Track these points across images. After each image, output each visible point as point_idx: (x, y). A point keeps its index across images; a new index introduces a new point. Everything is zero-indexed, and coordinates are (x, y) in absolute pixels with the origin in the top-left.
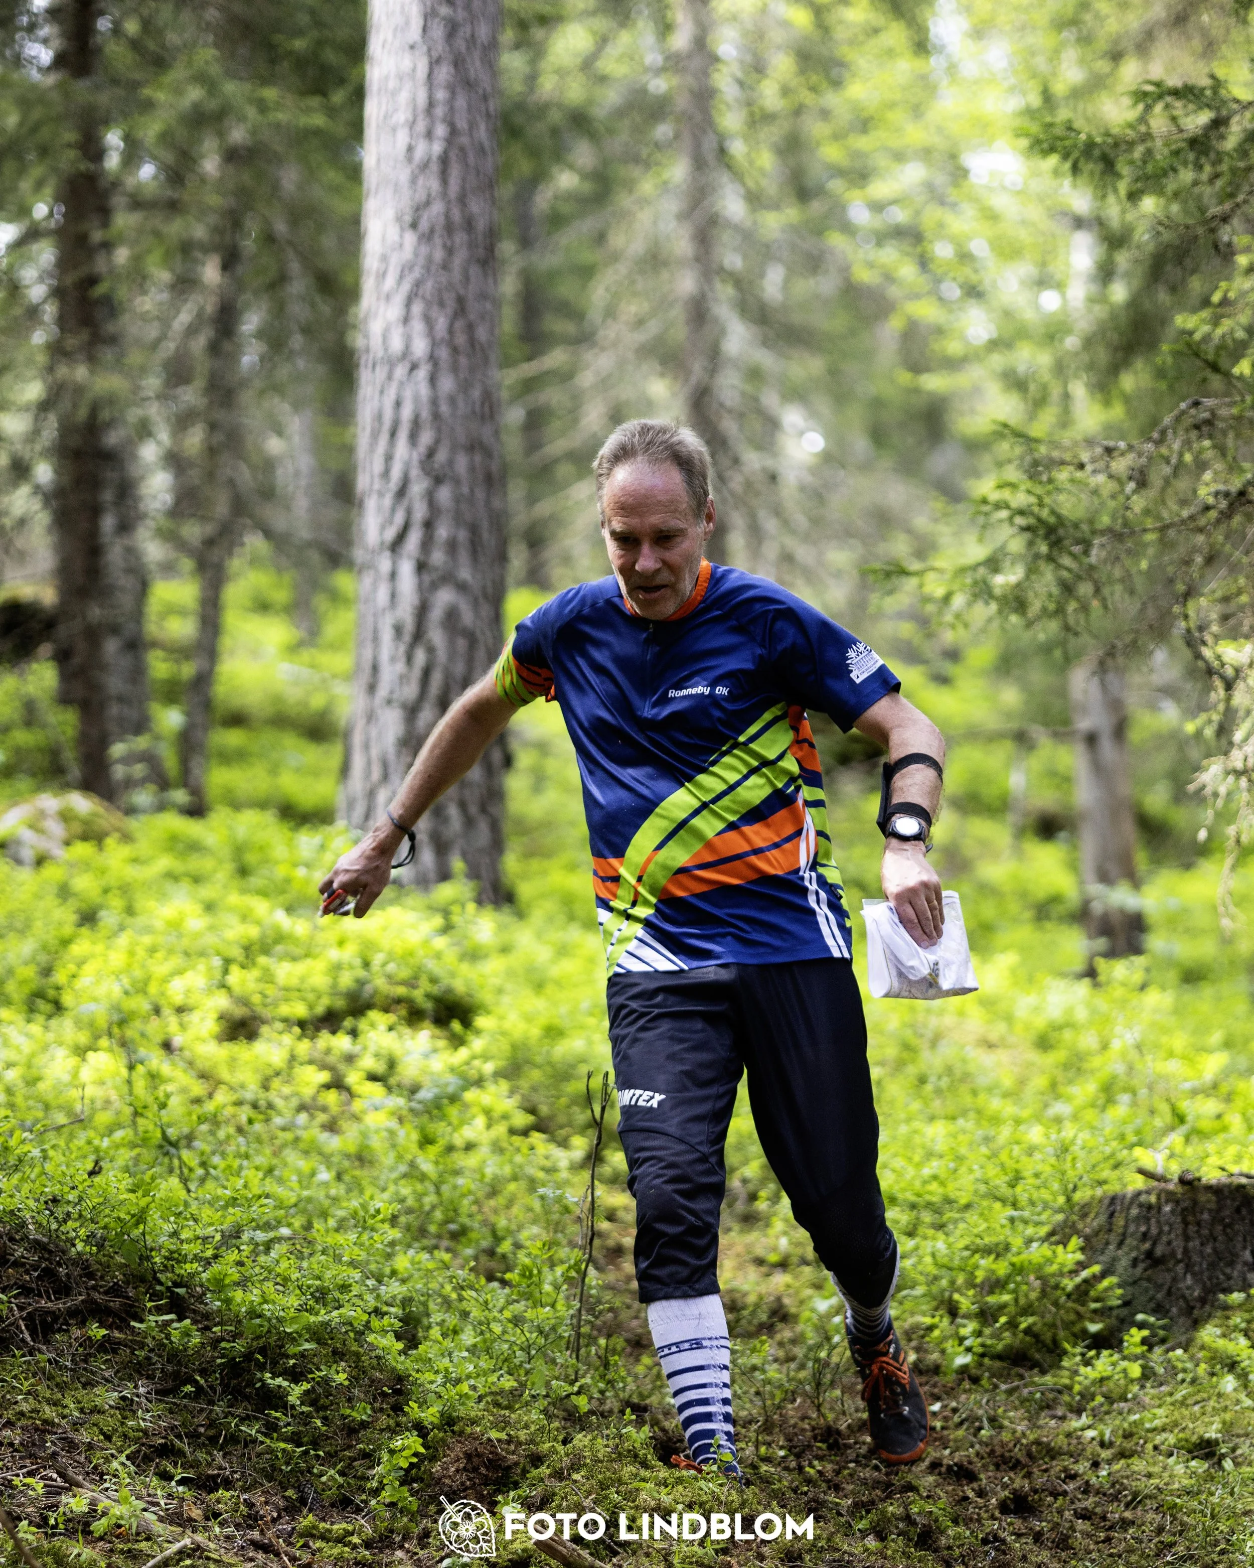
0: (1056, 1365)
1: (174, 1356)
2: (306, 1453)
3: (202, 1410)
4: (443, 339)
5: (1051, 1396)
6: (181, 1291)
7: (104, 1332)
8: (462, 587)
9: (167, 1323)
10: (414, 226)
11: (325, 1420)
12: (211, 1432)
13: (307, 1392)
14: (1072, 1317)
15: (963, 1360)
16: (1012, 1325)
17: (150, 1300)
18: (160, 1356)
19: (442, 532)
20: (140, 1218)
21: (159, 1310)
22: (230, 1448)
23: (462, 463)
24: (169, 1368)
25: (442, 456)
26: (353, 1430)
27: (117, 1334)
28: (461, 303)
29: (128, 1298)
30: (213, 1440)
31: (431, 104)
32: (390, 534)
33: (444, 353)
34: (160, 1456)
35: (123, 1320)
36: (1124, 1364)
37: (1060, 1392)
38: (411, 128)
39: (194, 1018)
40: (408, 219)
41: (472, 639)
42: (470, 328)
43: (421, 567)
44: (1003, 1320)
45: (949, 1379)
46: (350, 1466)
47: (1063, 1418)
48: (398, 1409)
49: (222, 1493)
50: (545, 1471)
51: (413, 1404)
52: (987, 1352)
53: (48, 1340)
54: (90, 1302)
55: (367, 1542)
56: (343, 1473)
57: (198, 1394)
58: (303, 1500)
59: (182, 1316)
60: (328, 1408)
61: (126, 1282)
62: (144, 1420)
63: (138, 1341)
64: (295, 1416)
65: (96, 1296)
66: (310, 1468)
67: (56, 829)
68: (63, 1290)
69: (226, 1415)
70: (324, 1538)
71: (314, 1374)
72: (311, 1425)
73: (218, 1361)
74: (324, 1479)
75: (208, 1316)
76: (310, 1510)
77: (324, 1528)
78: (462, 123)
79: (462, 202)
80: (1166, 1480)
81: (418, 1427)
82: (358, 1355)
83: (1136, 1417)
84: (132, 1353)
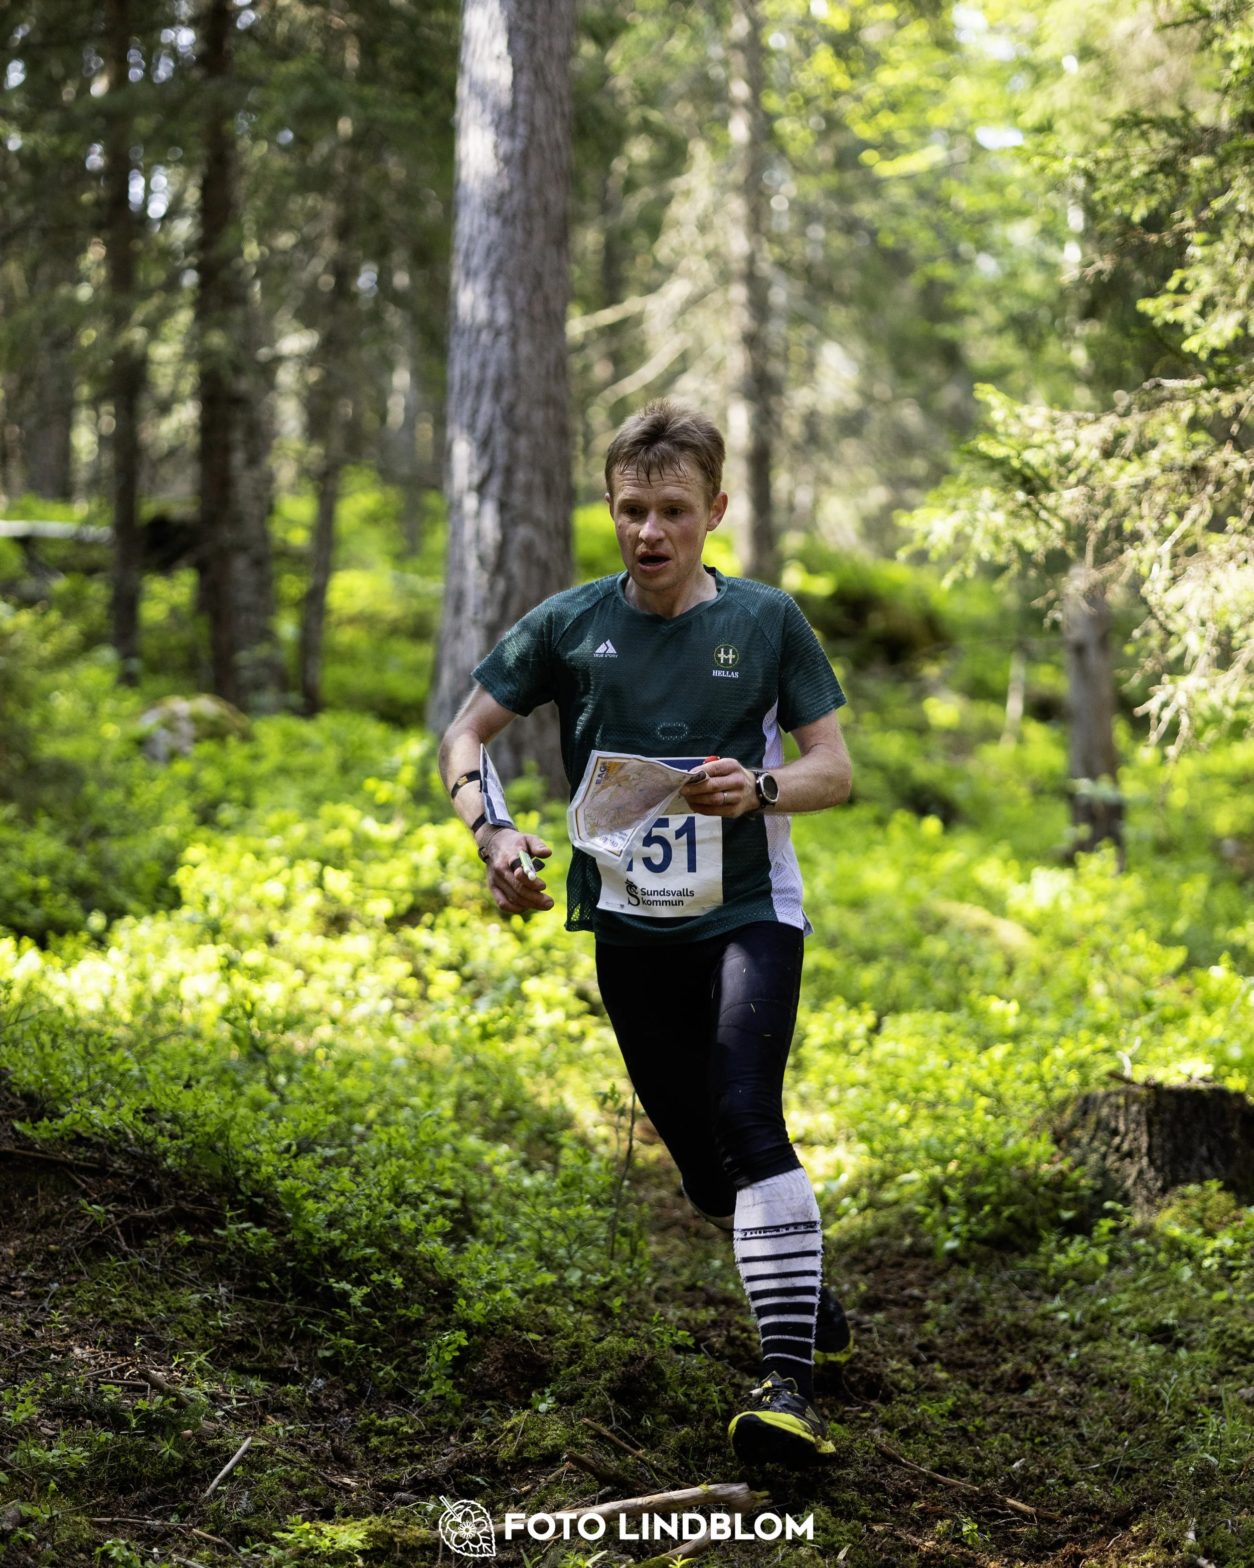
0: (1035, 1252)
1: (252, 1259)
2: (366, 1349)
3: (275, 1308)
4: (522, 310)
5: (1029, 1278)
6: (259, 1200)
7: (189, 1238)
8: (537, 524)
9: (247, 1229)
10: (498, 212)
11: (383, 1320)
12: (283, 1329)
13: (366, 1295)
14: (1049, 1204)
15: (951, 1244)
16: (996, 1212)
17: (232, 1208)
18: (240, 1259)
19: (521, 477)
21: (241, 1219)
22: (299, 1343)
23: (538, 417)
24: (248, 1270)
25: (521, 410)
26: (408, 1328)
27: (202, 1239)
28: (538, 278)
29: (212, 1206)
30: (285, 1336)
31: (515, 105)
32: (476, 478)
33: (523, 323)
34: (237, 1352)
35: (207, 1227)
36: (1093, 1251)
37: (1037, 1275)
38: (497, 127)
39: (294, 914)
40: (494, 205)
41: (545, 568)
42: (546, 299)
43: (503, 507)
44: (987, 1208)
45: (940, 1261)
46: (405, 1361)
47: (1039, 1299)
48: (448, 1308)
49: (290, 1387)
50: (576, 1369)
51: (462, 1302)
52: (973, 1237)
53: (141, 1246)
54: (179, 1210)
55: (418, 1433)
56: (397, 1368)
57: (272, 1293)
58: (362, 1393)
59: (259, 1225)
60: (386, 1308)
61: (211, 1192)
62: (223, 1320)
63: (220, 1246)
64: (356, 1315)
65: (183, 1204)
66: (369, 1363)
67: (187, 729)
68: (155, 1200)
69: (298, 1313)
70: (380, 1432)
71: (375, 1277)
72: (370, 1325)
73: (289, 1264)
74: (381, 1374)
75: (283, 1221)
76: (368, 1402)
77: (379, 1422)
78: (539, 122)
79: (540, 191)
80: (1128, 1363)
81: (465, 1325)
82: (414, 1259)
83: (1103, 1301)
84: (215, 1256)
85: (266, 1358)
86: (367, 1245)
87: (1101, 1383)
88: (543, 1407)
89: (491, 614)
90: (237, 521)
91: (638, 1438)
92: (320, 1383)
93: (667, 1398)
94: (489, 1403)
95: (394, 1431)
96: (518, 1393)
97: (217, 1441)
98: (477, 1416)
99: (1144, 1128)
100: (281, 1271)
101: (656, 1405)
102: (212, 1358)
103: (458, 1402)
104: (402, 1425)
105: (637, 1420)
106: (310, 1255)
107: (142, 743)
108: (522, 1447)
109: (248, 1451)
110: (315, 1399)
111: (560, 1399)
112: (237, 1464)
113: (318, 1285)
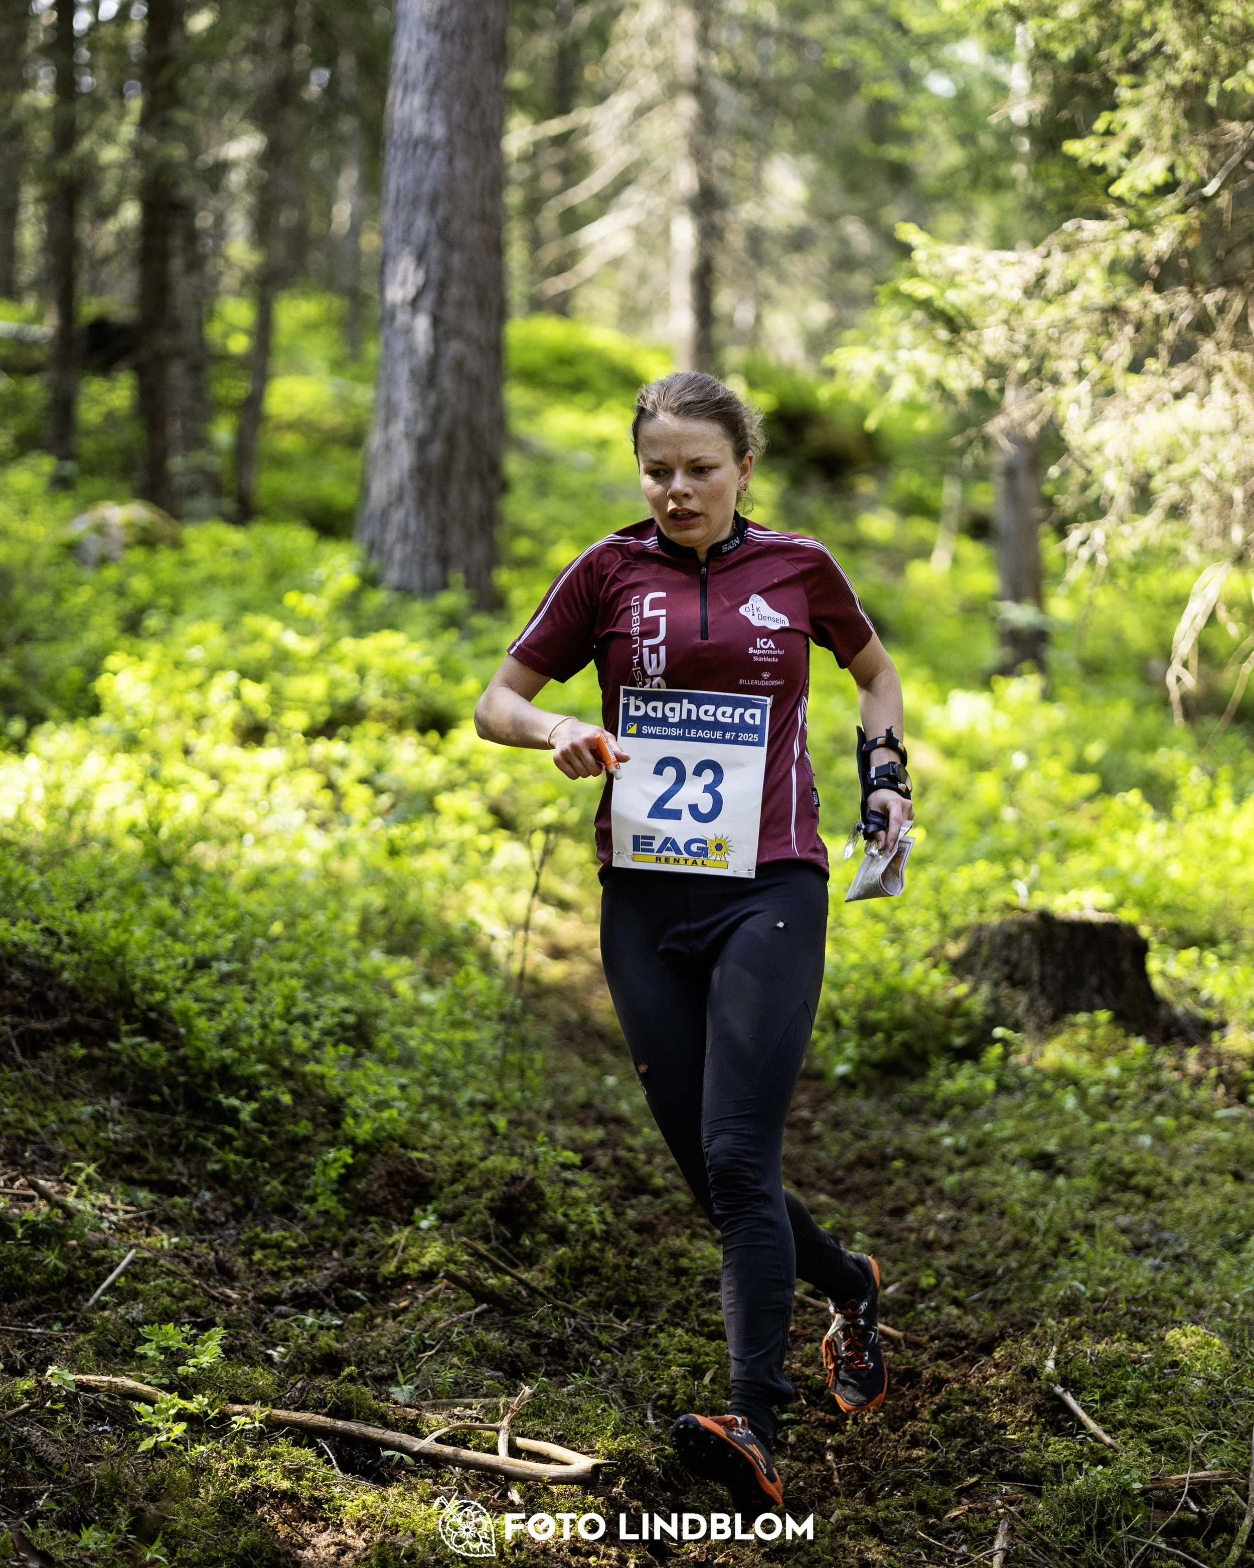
0: (923, 1075)
1: (144, 1073)
2: (254, 1164)
3: (166, 1122)
4: (459, 126)
5: (917, 1102)
7: (83, 1051)
8: (469, 339)
9: (140, 1045)
10: (437, 27)
11: (271, 1135)
12: (174, 1141)
13: (255, 1111)
14: (941, 1030)
15: (842, 1069)
16: (889, 1038)
17: (128, 1023)
18: (133, 1071)
19: (455, 291)
20: (120, 950)
21: (134, 1033)
22: (189, 1156)
23: (473, 233)
24: (140, 1083)
25: (456, 225)
26: (296, 1143)
27: (96, 1052)
28: (476, 94)
29: (107, 1019)
30: (174, 1149)
32: (411, 292)
33: (459, 139)
34: (127, 1163)
35: (101, 1040)
36: (981, 1077)
37: (925, 1100)
39: (210, 725)
40: (433, 21)
41: (476, 382)
42: (484, 114)
43: (436, 321)
44: (880, 1034)
45: (829, 1084)
46: (292, 1175)
47: (926, 1124)
48: (336, 1124)
49: (178, 1200)
50: (458, 1187)
51: (350, 1121)
52: (862, 1062)
53: (36, 1057)
54: (74, 1022)
55: (301, 1247)
56: (284, 1183)
57: (164, 1107)
58: (248, 1206)
59: (153, 1038)
60: (275, 1123)
61: (107, 1005)
62: (113, 1132)
63: (114, 1059)
64: (246, 1131)
65: (79, 1017)
66: (256, 1177)
67: (120, 536)
68: (51, 1012)
69: (189, 1126)
70: (264, 1246)
71: (265, 1093)
72: (258, 1139)
73: (182, 1079)
74: (268, 1188)
75: (177, 1036)
76: (255, 1215)
77: (264, 1236)
79: (479, 8)
80: (1008, 1188)
81: (351, 1141)
82: (304, 1075)
83: (988, 1127)
85: (157, 1170)
86: (259, 1061)
87: (981, 1208)
88: (424, 1224)
89: (421, 427)
90: (175, 327)
91: (517, 1256)
92: (208, 1196)
93: (547, 1218)
94: (372, 1219)
95: (278, 1245)
96: (401, 1209)
97: (102, 1252)
98: (360, 1231)
99: (1036, 956)
100: (173, 1086)
101: (536, 1225)
102: (101, 1170)
103: (342, 1218)
104: (285, 1238)
105: (516, 1239)
106: (201, 1069)
107: (72, 549)
108: (403, 1263)
109: (132, 1262)
110: (202, 1211)
111: (443, 1217)
112: (119, 1276)
113: (208, 1099)
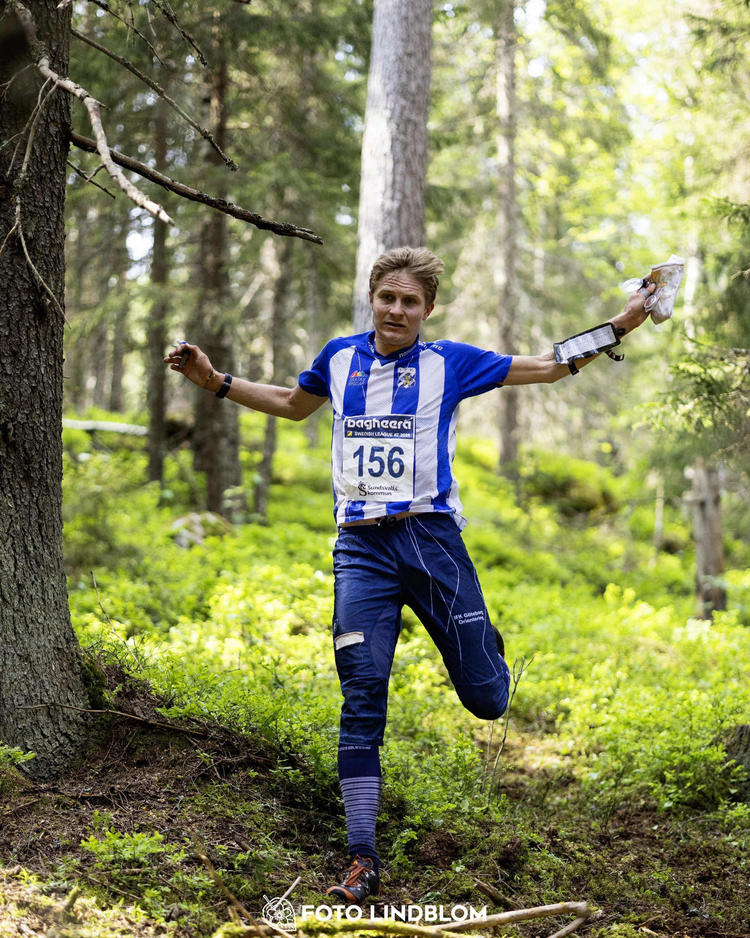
0: (715, 809)
1: (289, 787)
3: (304, 814)
5: (713, 824)
6: (293, 755)
7: (255, 774)
9: (287, 771)
10: (384, 242)
12: (308, 826)
14: (722, 785)
15: (668, 804)
16: (693, 787)
17: (280, 759)
18: (283, 787)
20: (274, 717)
21: (283, 764)
22: (318, 833)
24: (288, 793)
27: (262, 775)
29: (268, 758)
30: (309, 830)
31: (394, 182)
34: (284, 836)
35: (264, 768)
37: (717, 822)
38: (384, 195)
39: (277, 623)
40: (381, 238)
44: (688, 785)
45: (661, 814)
47: (720, 836)
48: (402, 816)
49: (315, 856)
50: (475, 850)
52: (679, 801)
53: (228, 778)
54: (249, 758)
55: (389, 882)
59: (294, 768)
61: (266, 750)
63: (272, 779)
65: (252, 756)
67: (199, 530)
68: (235, 752)
69: (316, 817)
73: (312, 790)
78: (408, 192)
79: (407, 230)
81: (411, 826)
84: (269, 784)
85: (300, 841)
88: (458, 869)
91: (513, 887)
92: (332, 854)
93: (528, 866)
94: (429, 867)
96: (444, 862)
97: (280, 880)
98: (421, 873)
100: (307, 794)
101: (523, 870)
102: (272, 839)
103: (411, 866)
105: (512, 878)
106: (323, 785)
107: (173, 537)
109: (298, 885)
110: (329, 862)
111: (468, 866)
113: (327, 802)
